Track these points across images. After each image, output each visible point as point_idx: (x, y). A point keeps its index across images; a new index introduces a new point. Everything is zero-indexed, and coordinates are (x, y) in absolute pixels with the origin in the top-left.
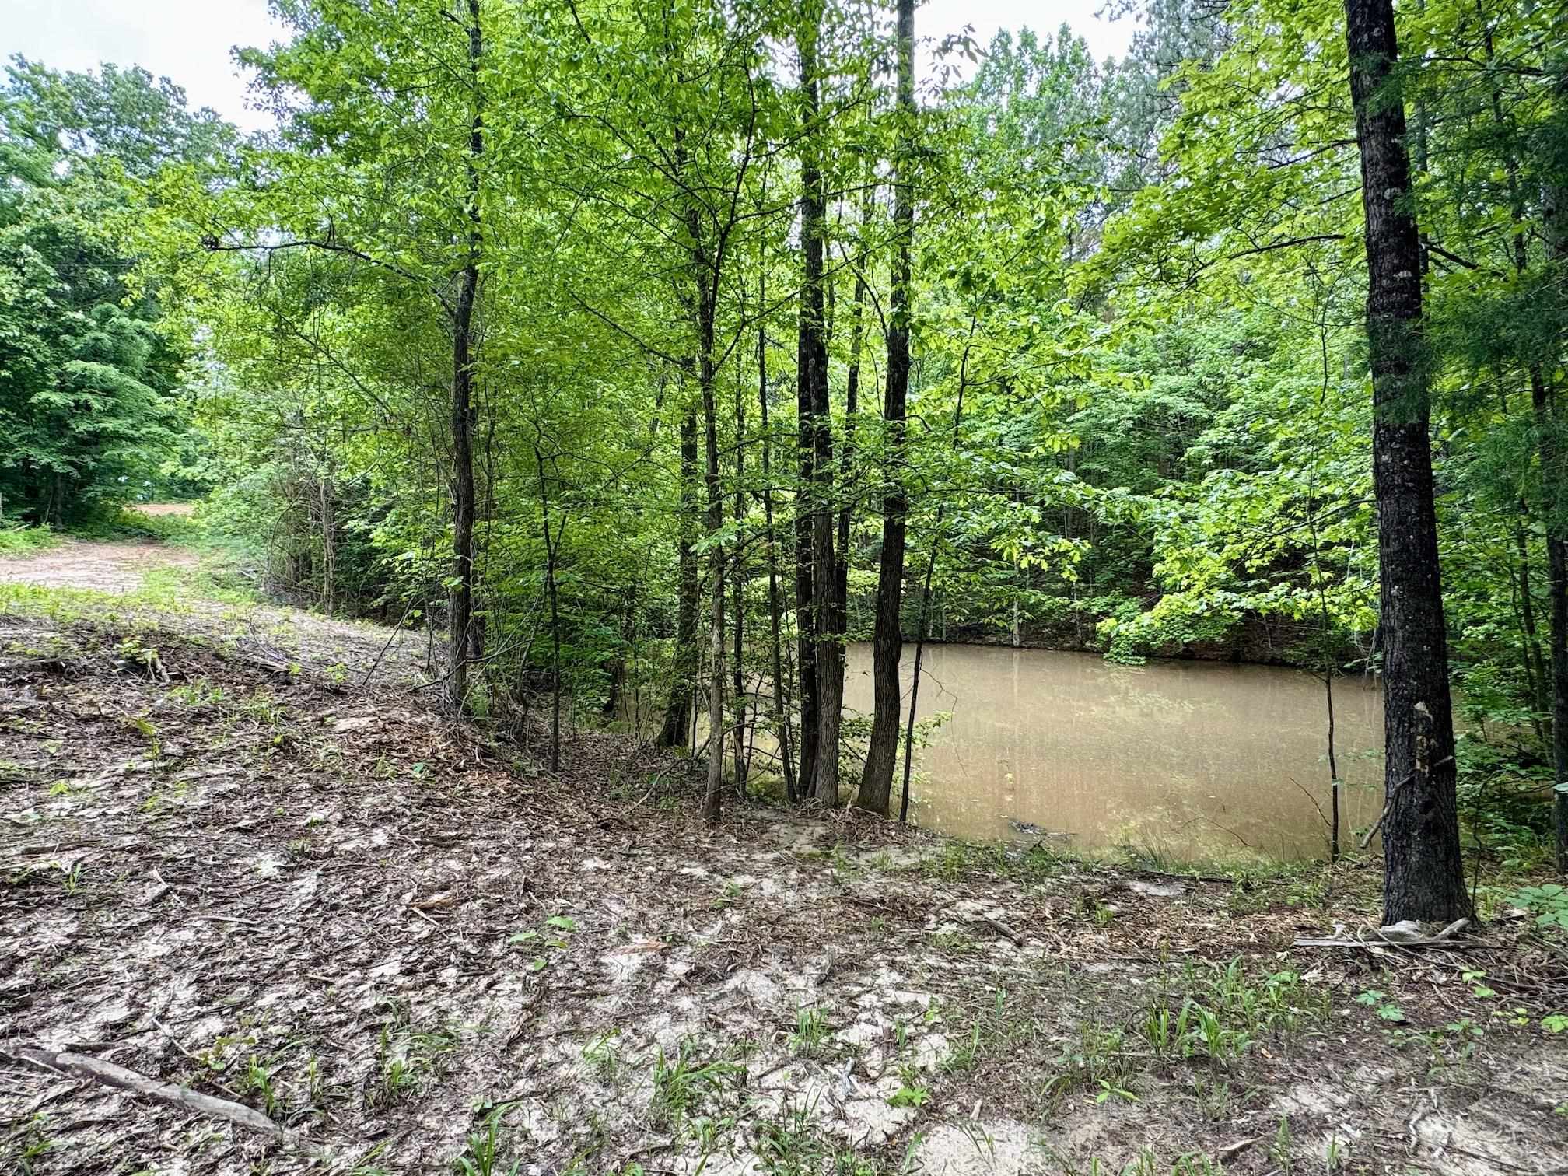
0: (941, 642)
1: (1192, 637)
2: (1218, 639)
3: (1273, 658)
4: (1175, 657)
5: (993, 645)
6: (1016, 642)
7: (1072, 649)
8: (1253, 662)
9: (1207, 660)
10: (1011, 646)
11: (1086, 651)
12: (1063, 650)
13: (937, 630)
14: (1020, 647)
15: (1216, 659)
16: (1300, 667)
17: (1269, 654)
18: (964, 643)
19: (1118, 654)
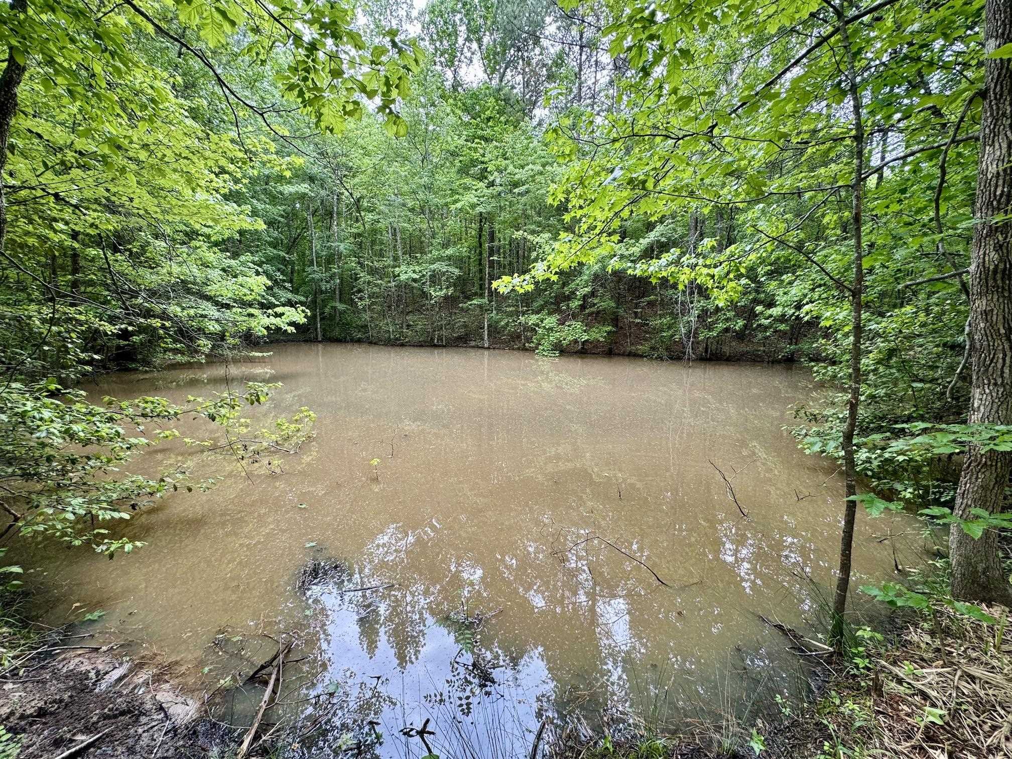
0: (444, 346)
1: (587, 338)
2: (601, 339)
3: (630, 352)
4: (576, 353)
5: (473, 347)
6: (486, 345)
7: (519, 349)
8: (619, 355)
9: (594, 354)
10: (483, 348)
11: (527, 350)
12: (513, 349)
13: (440, 338)
14: (489, 348)
15: (598, 354)
16: (646, 357)
17: (628, 349)
18: (457, 346)
19: (543, 350)
